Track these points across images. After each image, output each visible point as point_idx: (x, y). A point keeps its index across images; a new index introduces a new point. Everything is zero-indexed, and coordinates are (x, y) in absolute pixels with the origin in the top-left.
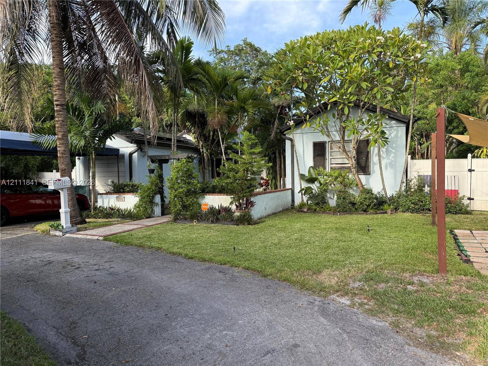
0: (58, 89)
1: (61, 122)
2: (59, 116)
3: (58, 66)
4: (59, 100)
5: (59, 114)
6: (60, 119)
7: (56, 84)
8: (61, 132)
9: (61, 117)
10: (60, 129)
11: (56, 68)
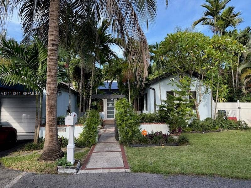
0: (55, 30)
1: (56, 61)
2: (54, 55)
3: (58, 10)
4: (55, 40)
5: (54, 53)
6: (55, 57)
7: (54, 25)
8: (54, 70)
9: (55, 56)
10: (54, 66)
11: (56, 11)
